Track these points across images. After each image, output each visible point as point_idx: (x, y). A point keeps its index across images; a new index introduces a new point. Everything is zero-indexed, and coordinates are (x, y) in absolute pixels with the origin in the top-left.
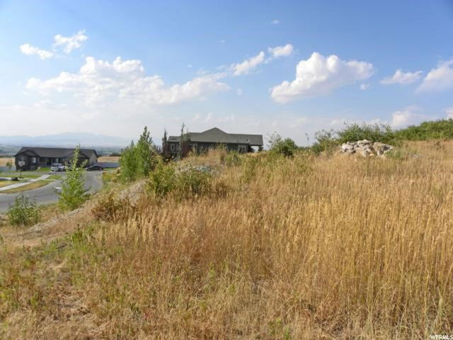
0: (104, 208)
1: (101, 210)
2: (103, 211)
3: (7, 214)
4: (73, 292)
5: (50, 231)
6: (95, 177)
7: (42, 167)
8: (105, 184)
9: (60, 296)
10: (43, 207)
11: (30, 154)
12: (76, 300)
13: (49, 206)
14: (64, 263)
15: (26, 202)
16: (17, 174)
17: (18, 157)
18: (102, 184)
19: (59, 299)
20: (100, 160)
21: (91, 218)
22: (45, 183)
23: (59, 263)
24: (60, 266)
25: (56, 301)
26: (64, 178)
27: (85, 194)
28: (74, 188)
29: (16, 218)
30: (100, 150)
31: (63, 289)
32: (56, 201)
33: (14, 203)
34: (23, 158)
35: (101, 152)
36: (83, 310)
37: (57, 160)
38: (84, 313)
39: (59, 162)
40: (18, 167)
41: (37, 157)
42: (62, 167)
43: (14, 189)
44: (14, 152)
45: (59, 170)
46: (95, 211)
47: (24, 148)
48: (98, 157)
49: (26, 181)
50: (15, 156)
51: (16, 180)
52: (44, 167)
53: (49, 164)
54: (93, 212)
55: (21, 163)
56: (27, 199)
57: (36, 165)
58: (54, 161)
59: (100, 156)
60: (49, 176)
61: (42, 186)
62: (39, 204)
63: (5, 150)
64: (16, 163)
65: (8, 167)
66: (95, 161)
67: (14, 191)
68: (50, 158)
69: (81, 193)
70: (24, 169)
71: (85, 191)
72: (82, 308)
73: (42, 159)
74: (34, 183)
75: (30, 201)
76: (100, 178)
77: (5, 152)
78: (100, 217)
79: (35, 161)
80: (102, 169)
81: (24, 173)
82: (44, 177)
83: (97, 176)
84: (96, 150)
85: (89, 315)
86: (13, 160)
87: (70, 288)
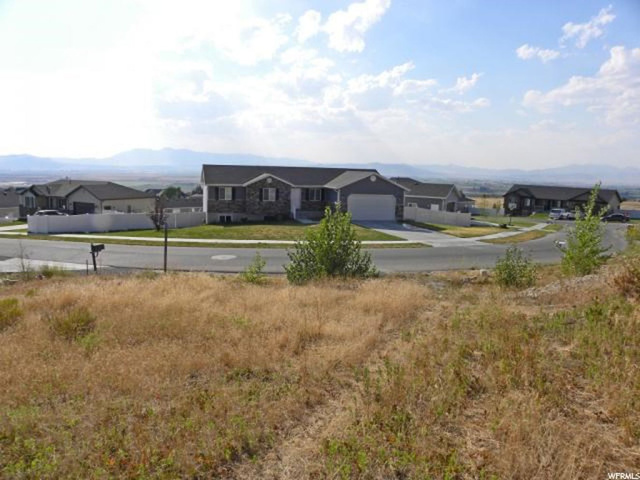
0: (636, 280)
1: (631, 282)
2: (633, 283)
3: (494, 269)
4: (587, 387)
5: (550, 300)
6: (615, 232)
7: (537, 212)
8: (631, 243)
9: (569, 387)
10: (539, 267)
11: (523, 194)
12: (590, 399)
13: (546, 266)
14: (572, 346)
15: (519, 258)
16: (507, 220)
17: (507, 197)
18: (626, 243)
19: (567, 391)
20: (624, 206)
21: (613, 290)
22: (542, 234)
23: (565, 344)
24: (567, 349)
25: (563, 393)
26: (571, 229)
27: (601, 254)
28: (585, 245)
29: (504, 276)
30: (625, 191)
31: (573, 380)
32: (558, 260)
33: (503, 257)
34: (513, 199)
35: (627, 194)
36: (602, 416)
37: (559, 204)
38: (604, 421)
39: (562, 207)
40: (507, 211)
41: (532, 197)
42: (565, 214)
43: (502, 238)
44: (502, 191)
45: (561, 218)
46: (620, 281)
47: (516, 186)
48: (621, 201)
49: (517, 230)
50: (504, 196)
51: (504, 227)
52: (540, 212)
53: (548, 209)
54: (616, 282)
55: (512, 206)
56: (520, 253)
57: (530, 210)
58: (555, 205)
59: (625, 200)
60: (545, 225)
61: (537, 238)
62: (535, 262)
63: (492, 188)
64: (506, 205)
65: (495, 210)
66: (616, 208)
67: (501, 241)
68: (549, 201)
69: (594, 253)
70: (515, 213)
71: (601, 251)
72: (601, 413)
73: (538, 201)
74: (527, 232)
75: (524, 256)
76: (623, 233)
77: (492, 191)
78: (627, 291)
79: (528, 204)
80: (628, 220)
81: (515, 219)
82: (540, 226)
83: (618, 230)
84: (620, 192)
85: (611, 425)
86: (502, 201)
87: (582, 381)
